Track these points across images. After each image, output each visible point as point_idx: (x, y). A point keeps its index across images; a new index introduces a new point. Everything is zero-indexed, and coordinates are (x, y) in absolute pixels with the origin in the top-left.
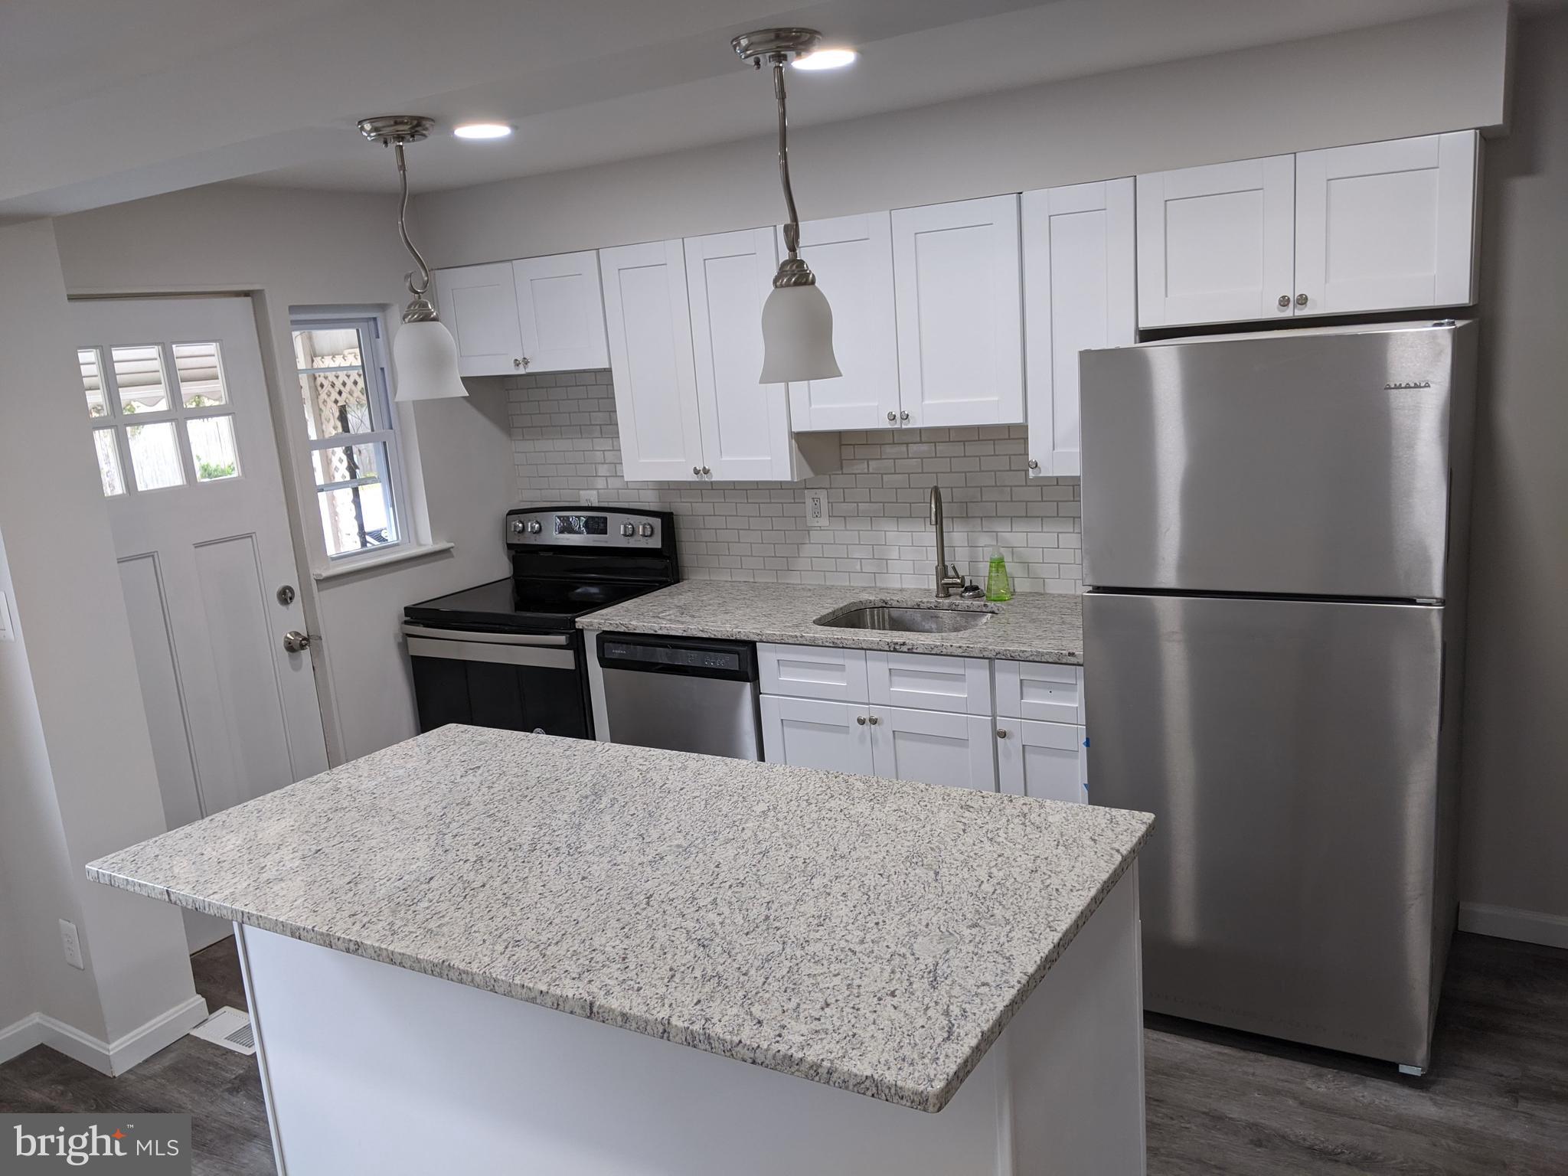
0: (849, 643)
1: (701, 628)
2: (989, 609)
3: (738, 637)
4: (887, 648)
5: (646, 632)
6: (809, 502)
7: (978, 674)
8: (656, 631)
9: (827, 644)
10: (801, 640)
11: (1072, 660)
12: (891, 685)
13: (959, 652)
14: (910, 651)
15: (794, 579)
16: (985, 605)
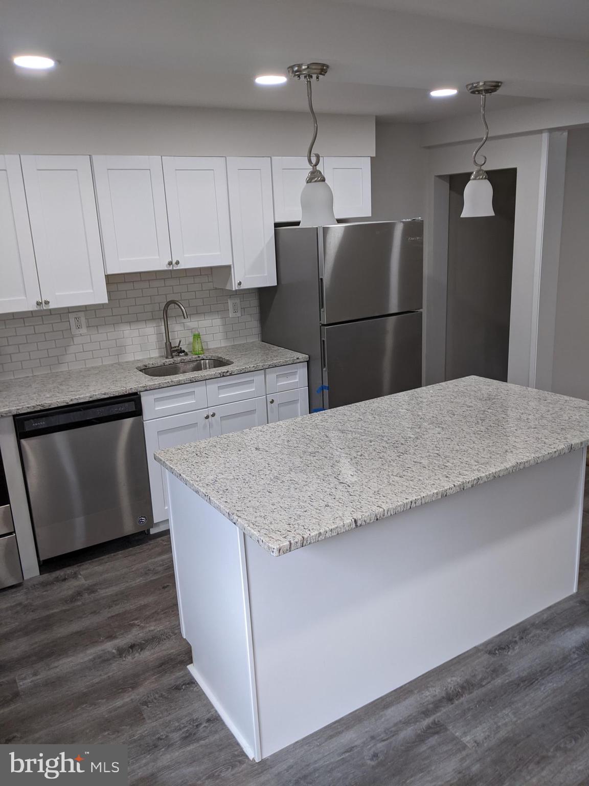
0: (200, 378)
1: (103, 393)
2: (201, 358)
3: (130, 392)
4: (219, 376)
5: (59, 405)
6: (72, 321)
7: (259, 378)
8: (68, 403)
9: (187, 382)
10: (171, 384)
11: (298, 361)
12: (219, 394)
13: (253, 369)
14: (231, 375)
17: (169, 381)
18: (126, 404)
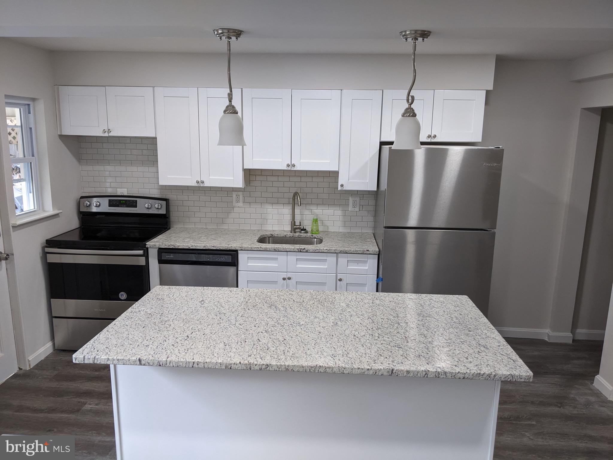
0: (281, 249)
1: (213, 246)
3: (231, 249)
4: (297, 251)
5: (184, 248)
6: (234, 196)
7: (332, 259)
8: (190, 247)
9: (272, 250)
10: (260, 249)
11: (368, 252)
12: (297, 264)
13: (326, 251)
14: (307, 252)
15: (225, 227)
16: (312, 236)
17: (259, 247)
18: (226, 257)
